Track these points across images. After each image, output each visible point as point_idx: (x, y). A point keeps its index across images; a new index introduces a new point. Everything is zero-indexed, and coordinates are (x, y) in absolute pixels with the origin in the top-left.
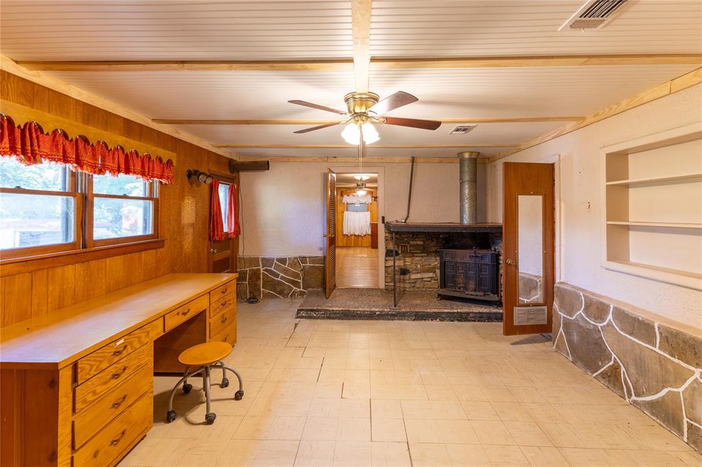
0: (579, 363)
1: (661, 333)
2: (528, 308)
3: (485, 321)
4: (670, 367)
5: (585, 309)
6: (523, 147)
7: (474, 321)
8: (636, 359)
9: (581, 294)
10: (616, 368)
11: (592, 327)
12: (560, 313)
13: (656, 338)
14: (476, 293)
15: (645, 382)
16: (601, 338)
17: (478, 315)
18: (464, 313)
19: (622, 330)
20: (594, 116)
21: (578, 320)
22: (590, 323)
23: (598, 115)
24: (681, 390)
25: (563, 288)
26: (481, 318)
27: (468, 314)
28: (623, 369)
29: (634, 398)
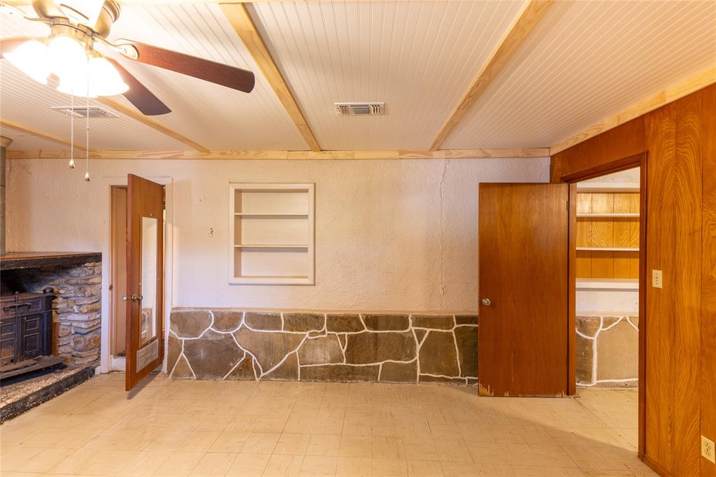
0: (207, 376)
1: (284, 319)
2: (147, 347)
3: (53, 397)
4: (290, 339)
5: (214, 324)
6: (103, 155)
7: (38, 405)
8: (265, 345)
9: (210, 312)
10: (248, 359)
11: (223, 337)
12: (180, 338)
13: (281, 323)
14: (19, 365)
15: (272, 358)
16: (234, 343)
17: (42, 393)
18: (19, 401)
19: (254, 328)
20: (221, 154)
21: (207, 337)
22: (221, 334)
23: (225, 154)
24: (296, 350)
25: (184, 313)
26: (46, 395)
27: (25, 399)
28: (254, 358)
29: (262, 374)
